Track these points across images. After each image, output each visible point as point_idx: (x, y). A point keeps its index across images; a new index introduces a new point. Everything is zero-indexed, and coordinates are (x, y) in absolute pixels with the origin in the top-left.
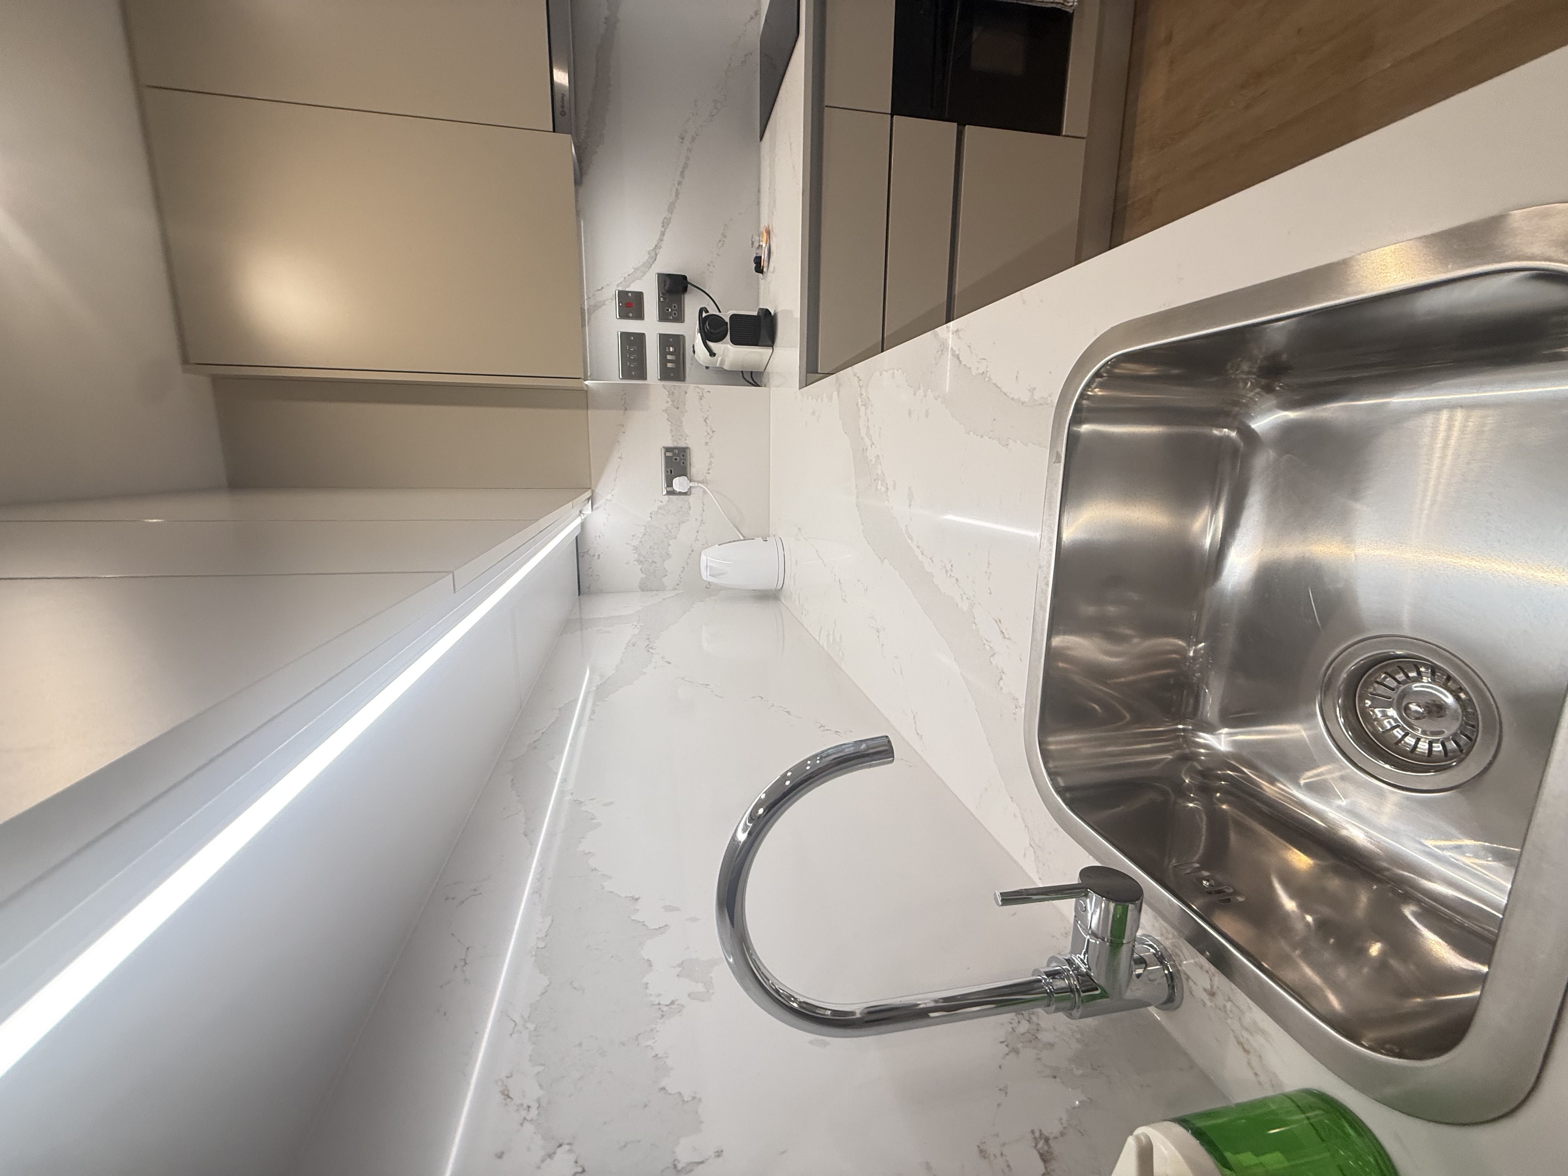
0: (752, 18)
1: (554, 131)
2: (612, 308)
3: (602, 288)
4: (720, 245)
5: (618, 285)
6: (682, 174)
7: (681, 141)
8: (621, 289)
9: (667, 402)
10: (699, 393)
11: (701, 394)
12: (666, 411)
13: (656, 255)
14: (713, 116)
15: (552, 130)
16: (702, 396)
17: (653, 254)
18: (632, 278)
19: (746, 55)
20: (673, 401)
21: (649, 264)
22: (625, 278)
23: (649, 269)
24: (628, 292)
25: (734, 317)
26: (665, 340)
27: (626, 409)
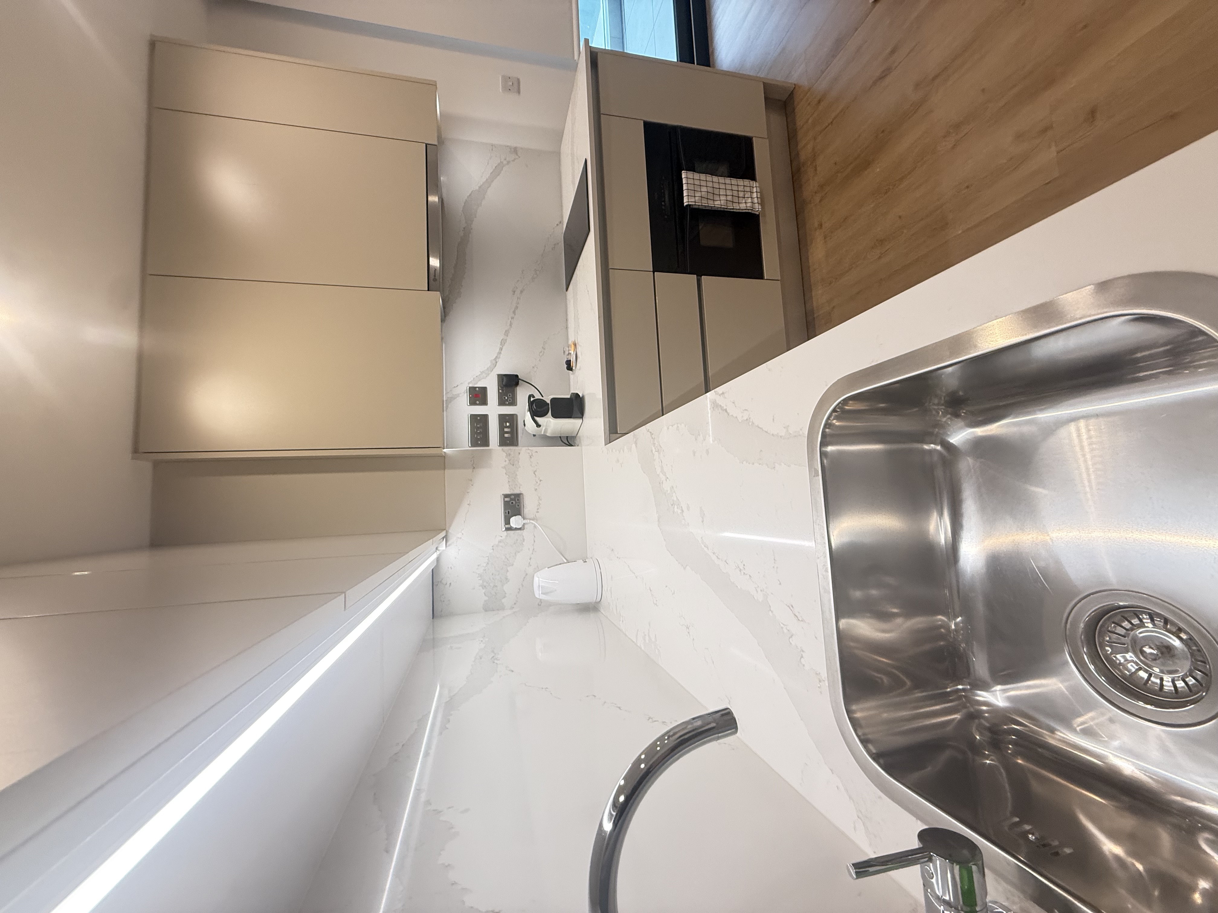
0: (557, 225)
1: (428, 290)
2: (465, 398)
3: (457, 386)
4: (541, 354)
5: (469, 383)
6: (514, 312)
7: (513, 293)
8: (471, 385)
9: (505, 461)
10: (529, 453)
11: (531, 454)
12: (504, 468)
13: (496, 362)
14: (534, 278)
15: (427, 289)
16: (532, 455)
17: (494, 362)
18: (479, 378)
19: (555, 245)
20: (509, 460)
21: (491, 369)
22: (474, 379)
23: (491, 371)
24: (476, 387)
25: (553, 400)
26: (503, 419)
27: (474, 468)
